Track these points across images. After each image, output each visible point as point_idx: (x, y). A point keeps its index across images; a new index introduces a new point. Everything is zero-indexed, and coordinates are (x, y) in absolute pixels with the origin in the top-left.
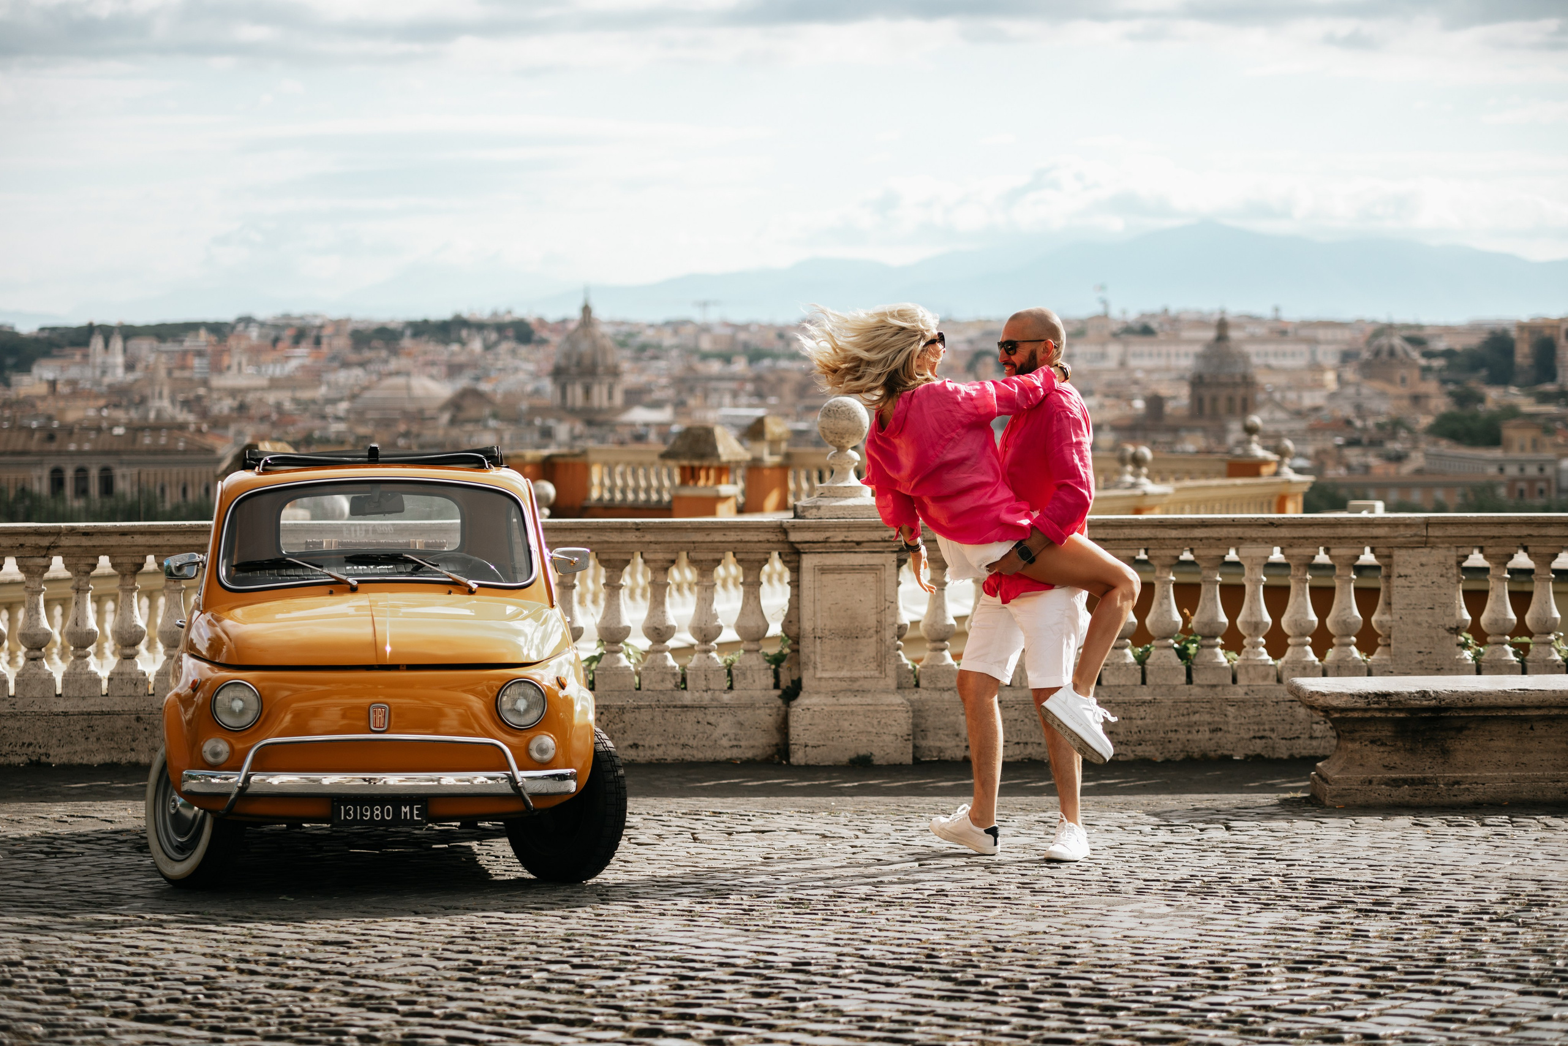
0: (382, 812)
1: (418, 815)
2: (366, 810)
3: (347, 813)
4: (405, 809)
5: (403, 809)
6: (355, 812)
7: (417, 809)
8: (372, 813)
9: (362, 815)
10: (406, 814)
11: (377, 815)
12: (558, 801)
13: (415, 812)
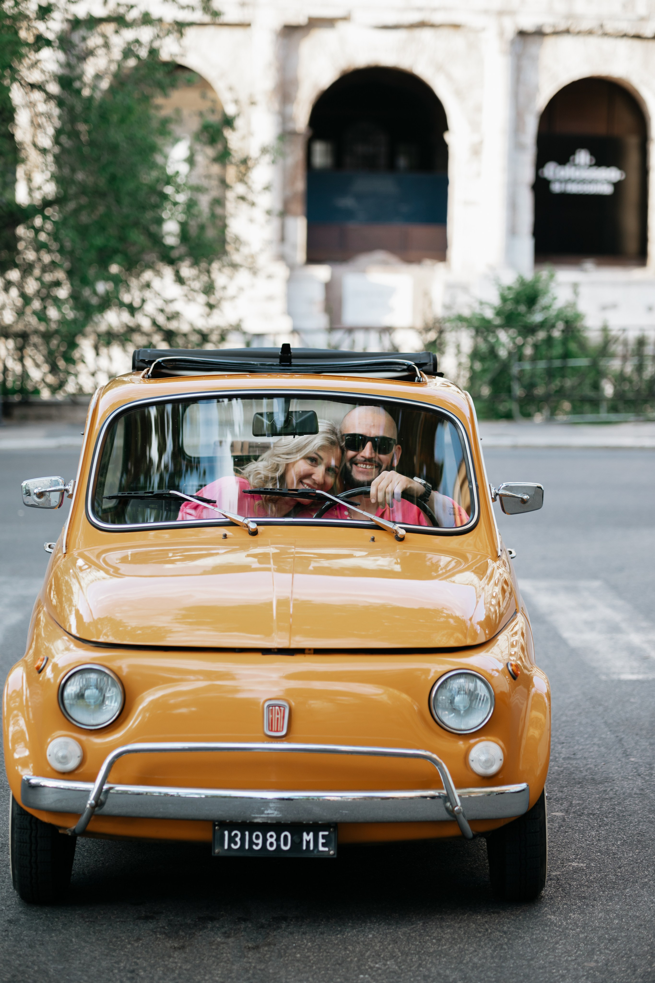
0: (278, 840)
1: (324, 845)
2: (257, 837)
3: (232, 840)
4: (308, 837)
5: (305, 834)
6: (243, 839)
7: (323, 837)
8: (265, 840)
9: (251, 842)
10: (308, 843)
11: (271, 844)
12: (502, 824)
13: (321, 841)
